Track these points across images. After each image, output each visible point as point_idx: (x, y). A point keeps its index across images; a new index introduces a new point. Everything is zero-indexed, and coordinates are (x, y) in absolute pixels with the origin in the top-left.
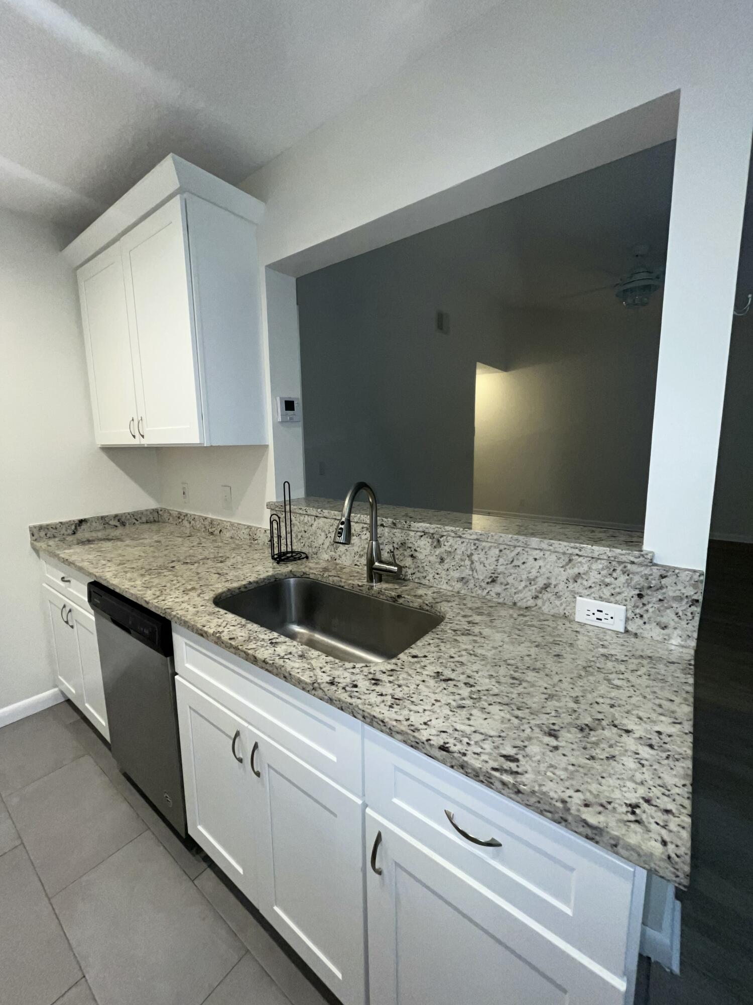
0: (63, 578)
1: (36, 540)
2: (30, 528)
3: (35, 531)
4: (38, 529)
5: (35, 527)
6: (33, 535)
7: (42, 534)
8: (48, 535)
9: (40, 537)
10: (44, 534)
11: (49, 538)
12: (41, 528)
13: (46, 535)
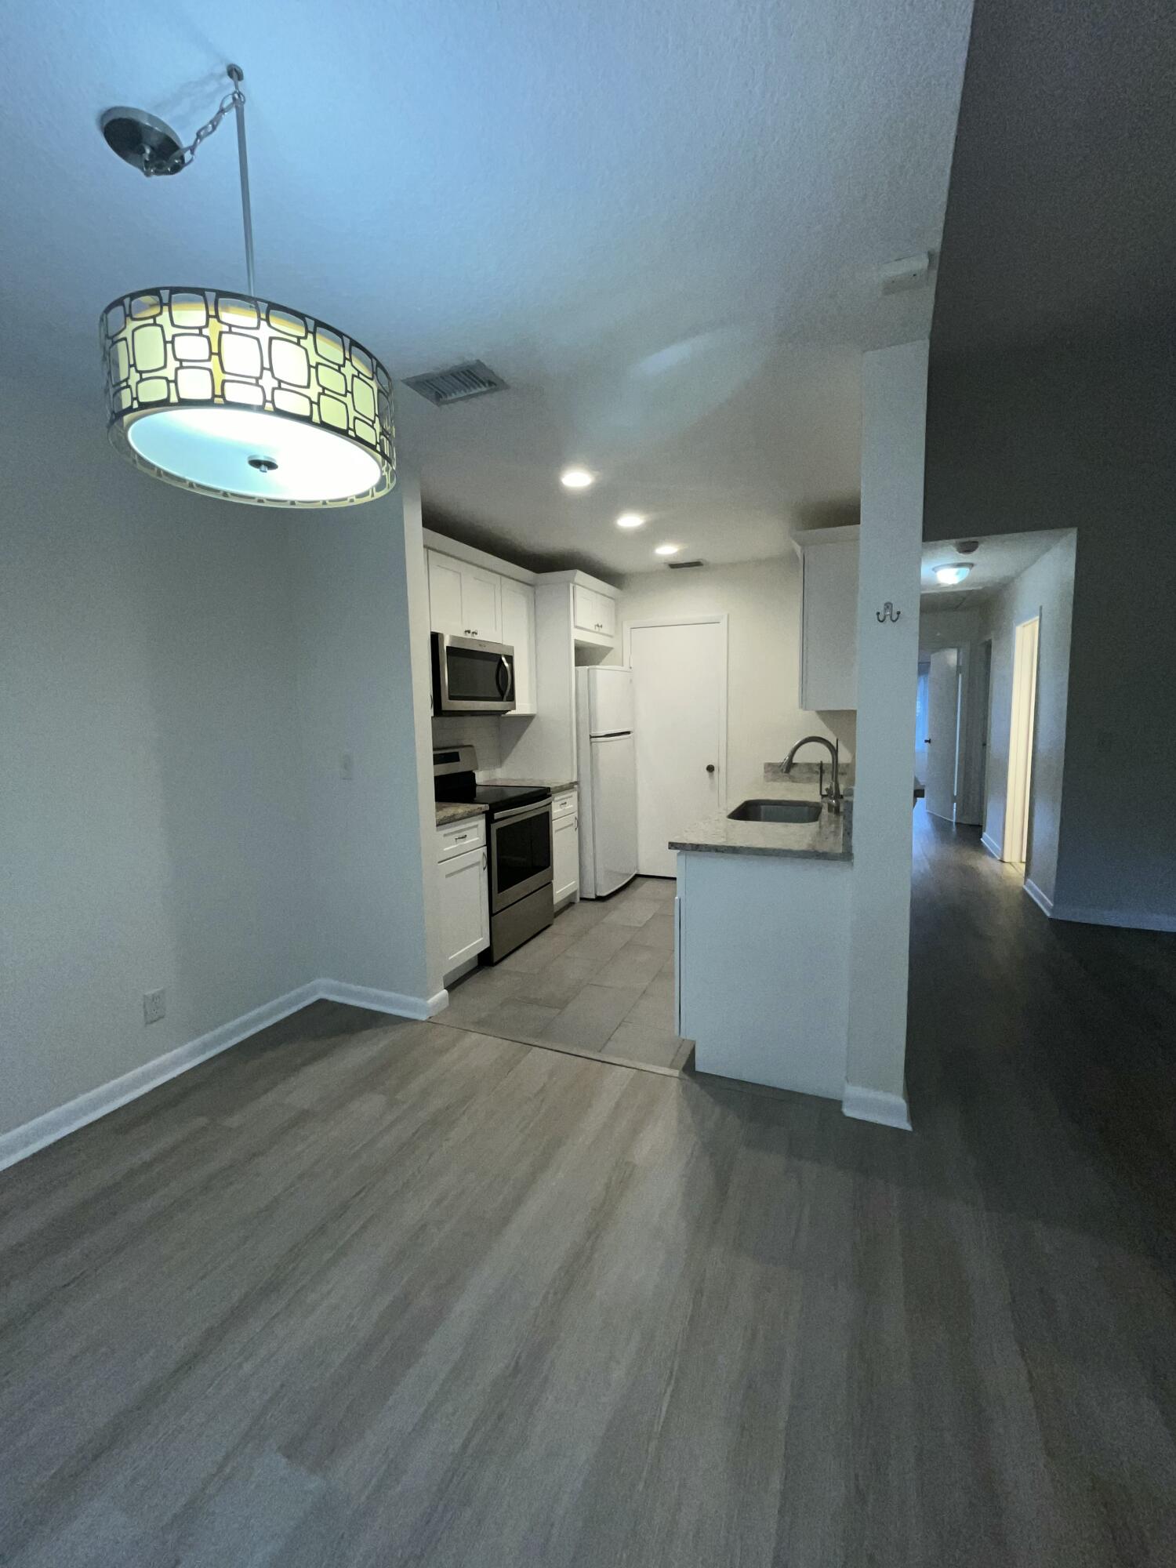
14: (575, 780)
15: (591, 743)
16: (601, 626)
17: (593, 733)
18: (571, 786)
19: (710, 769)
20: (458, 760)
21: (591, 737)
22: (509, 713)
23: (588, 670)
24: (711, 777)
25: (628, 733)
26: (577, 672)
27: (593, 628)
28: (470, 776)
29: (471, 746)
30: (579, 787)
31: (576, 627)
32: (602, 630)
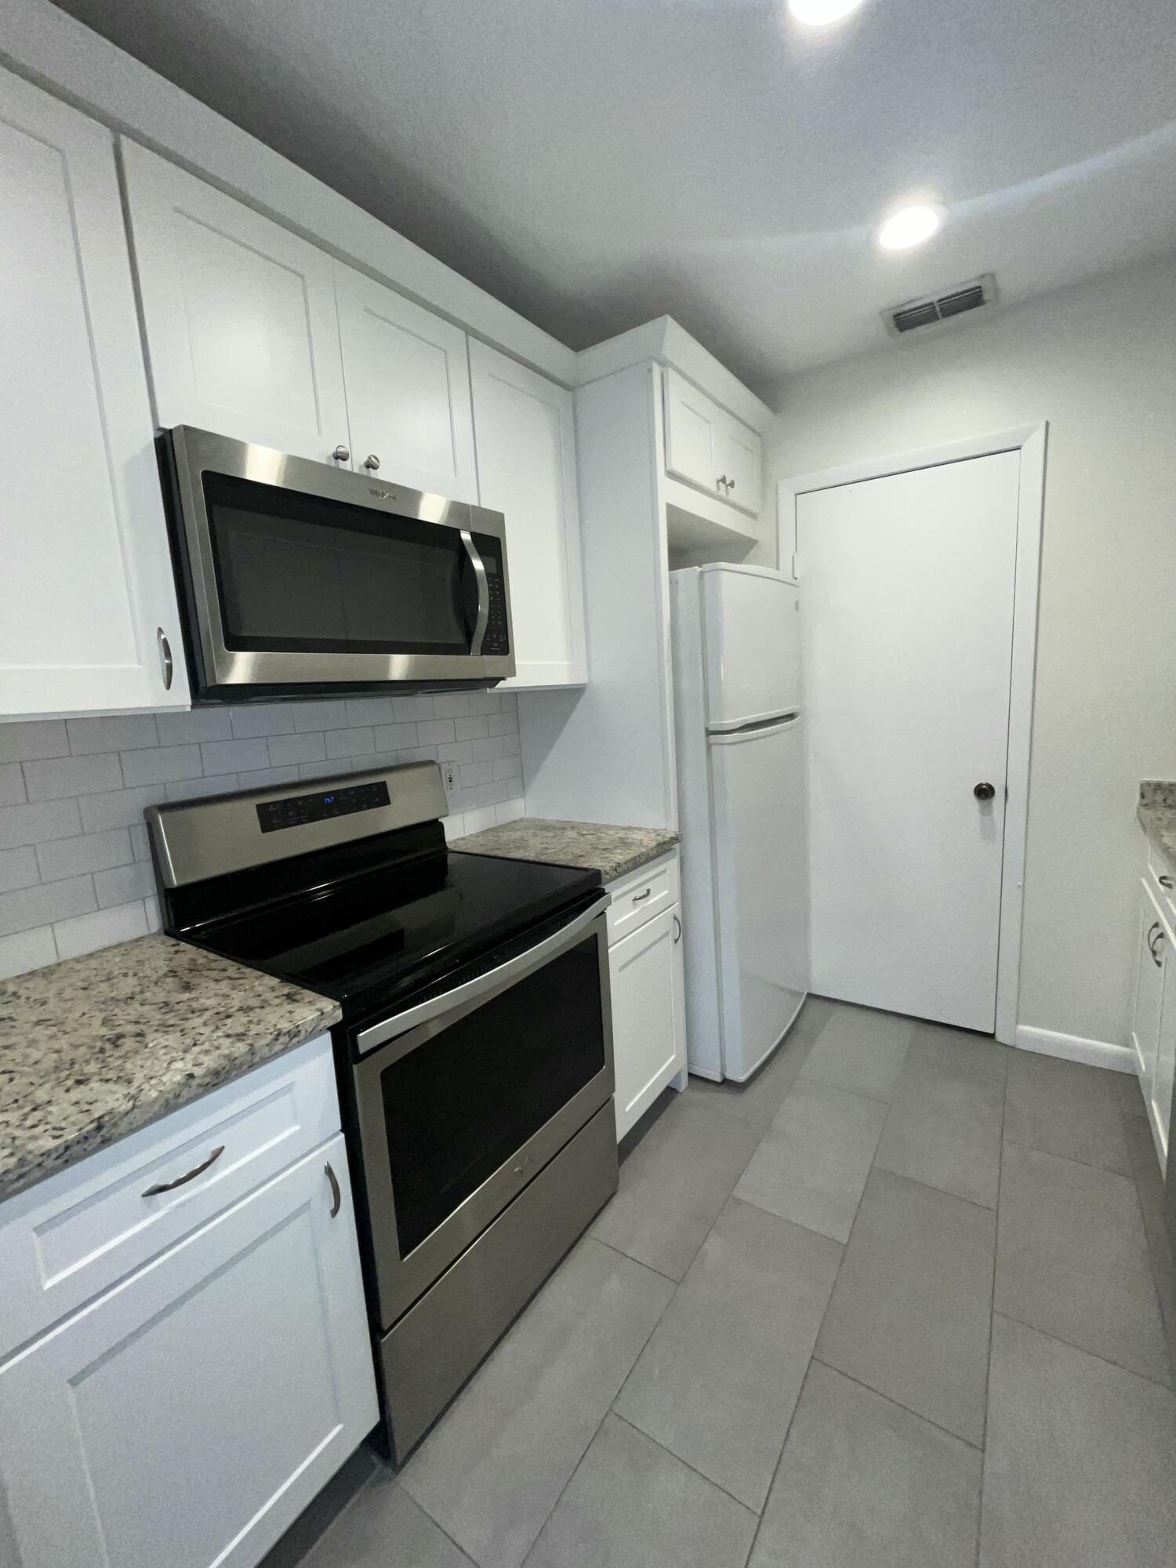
0: (1162, 878)
1: (1146, 805)
2: (1142, 785)
3: (1149, 792)
4: (1153, 787)
5: (1149, 784)
6: (1143, 796)
7: (1159, 797)
8: (1169, 802)
9: (1155, 802)
10: (1162, 797)
11: (1170, 806)
12: (1158, 786)
13: (1165, 800)
14: (672, 829)
15: (709, 746)
16: (732, 485)
17: (714, 724)
18: (664, 848)
19: (984, 792)
20: (385, 801)
21: (709, 733)
22: (501, 684)
23: (702, 573)
24: (986, 812)
25: (791, 716)
26: (673, 583)
27: (712, 486)
28: (433, 829)
29: (431, 763)
30: (682, 849)
31: (672, 475)
32: (734, 495)
